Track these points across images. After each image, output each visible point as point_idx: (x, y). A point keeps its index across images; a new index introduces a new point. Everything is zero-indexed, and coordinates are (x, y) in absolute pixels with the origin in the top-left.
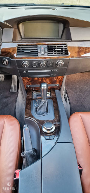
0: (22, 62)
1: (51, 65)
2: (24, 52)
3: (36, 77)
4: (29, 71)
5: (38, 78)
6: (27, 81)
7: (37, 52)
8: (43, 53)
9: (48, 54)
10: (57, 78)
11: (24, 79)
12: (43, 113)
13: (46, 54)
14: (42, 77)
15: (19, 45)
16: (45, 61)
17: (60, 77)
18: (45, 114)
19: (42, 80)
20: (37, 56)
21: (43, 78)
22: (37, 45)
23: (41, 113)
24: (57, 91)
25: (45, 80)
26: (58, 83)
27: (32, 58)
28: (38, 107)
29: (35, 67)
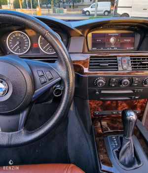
0: (95, 80)
1: (136, 83)
2: (99, 65)
3: (109, 100)
4: (102, 92)
5: (112, 101)
6: (95, 105)
7: (117, 65)
8: (125, 67)
9: (132, 68)
10: (138, 102)
11: (91, 103)
13: (130, 69)
14: (117, 101)
15: (91, 57)
17: (142, 100)
19: (117, 104)
20: (118, 70)
21: (119, 102)
22: (116, 57)
25: (121, 104)
26: (138, 109)
29: (113, 85)
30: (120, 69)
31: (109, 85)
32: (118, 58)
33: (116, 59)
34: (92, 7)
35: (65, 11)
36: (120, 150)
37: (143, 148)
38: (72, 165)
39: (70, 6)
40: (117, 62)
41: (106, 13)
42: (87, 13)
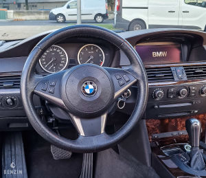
0: (153, 91)
1: (193, 93)
2: (154, 76)
6: (153, 126)
7: (172, 76)
20: (173, 81)
29: (171, 97)
30: (176, 79)
31: (167, 97)
32: (172, 69)
33: (170, 70)
34: (68, 7)
35: (11, 14)
36: (190, 161)
39: (19, 5)
40: (171, 73)
41: (99, 19)
42: (60, 19)
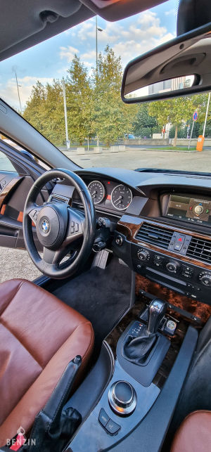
1: (187, 274)
2: (147, 235)
3: (158, 283)
4: (147, 268)
5: (162, 287)
7: (169, 242)
8: (178, 247)
9: (188, 252)
10: (199, 305)
11: (138, 278)
12: (135, 357)
13: (184, 251)
14: (169, 289)
15: (145, 223)
16: (177, 263)
17: (205, 306)
18: (136, 361)
19: (169, 293)
20: (166, 248)
21: (171, 291)
22: (173, 231)
23: (132, 354)
24: (192, 330)
25: (174, 296)
26: (198, 315)
27: (157, 248)
28: (134, 338)
29: (158, 265)
30: (170, 247)
31: (153, 263)
32: (175, 234)
37: (165, 358)
38: (89, 322)
40: (170, 238)
